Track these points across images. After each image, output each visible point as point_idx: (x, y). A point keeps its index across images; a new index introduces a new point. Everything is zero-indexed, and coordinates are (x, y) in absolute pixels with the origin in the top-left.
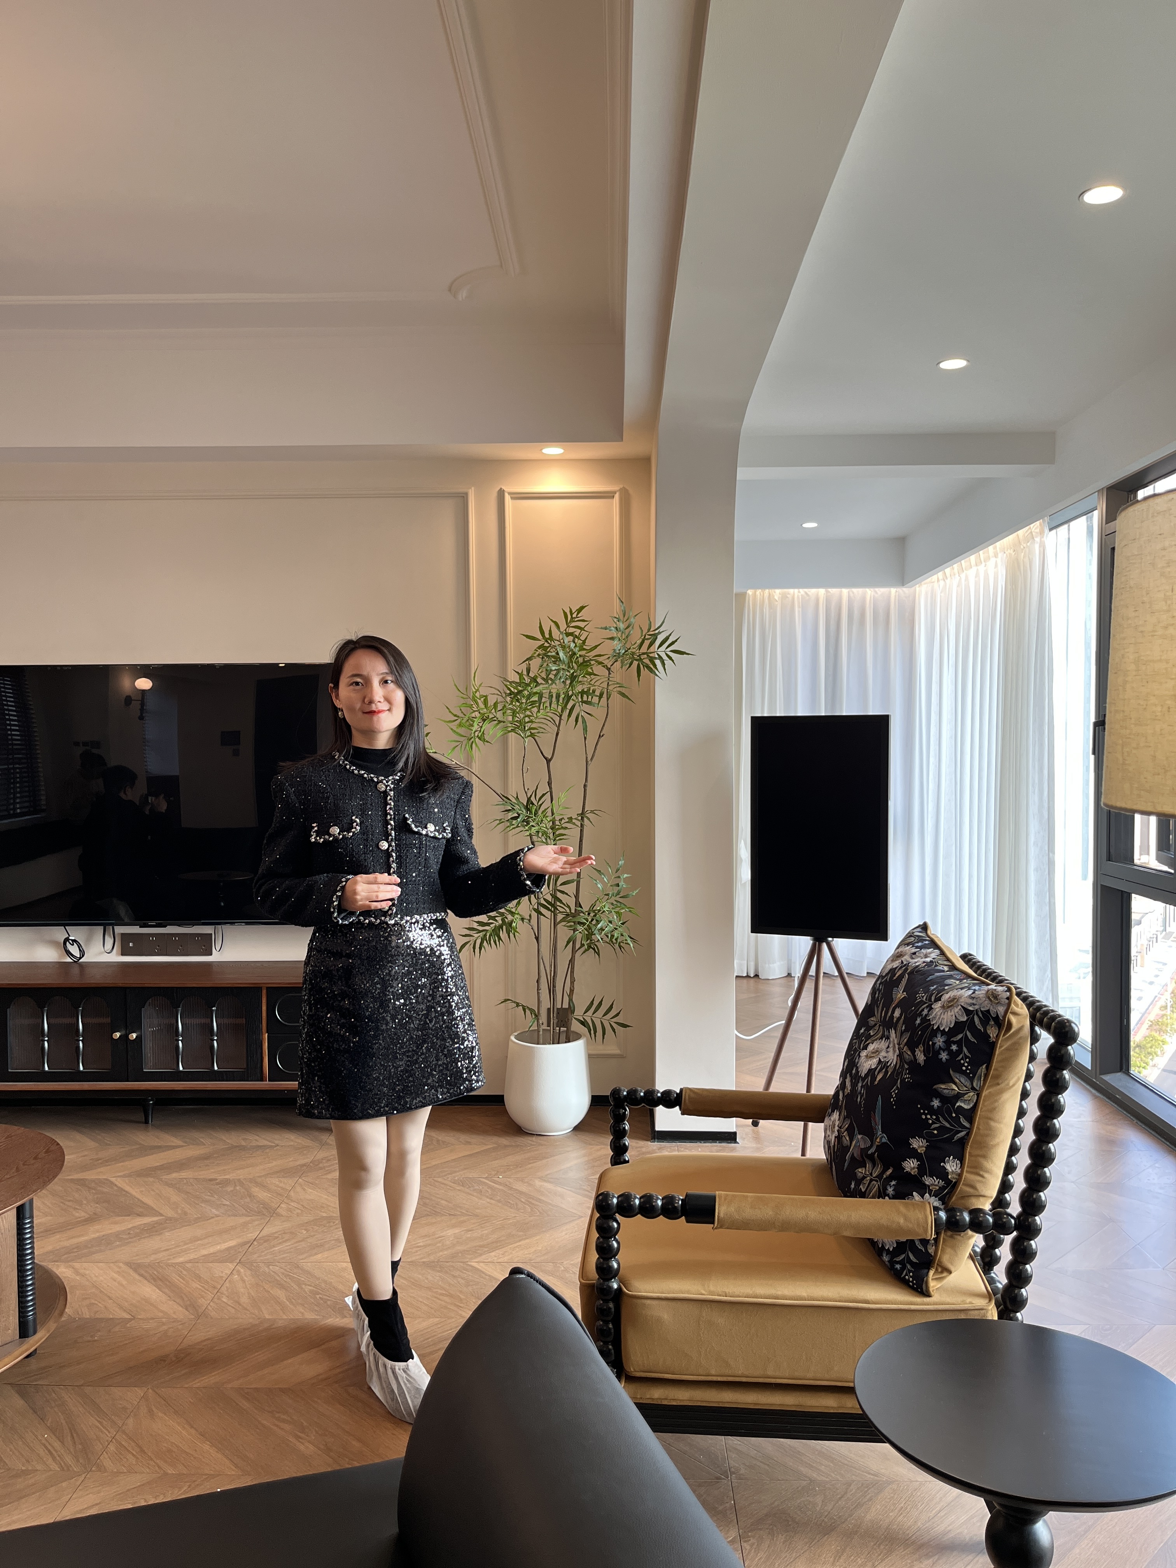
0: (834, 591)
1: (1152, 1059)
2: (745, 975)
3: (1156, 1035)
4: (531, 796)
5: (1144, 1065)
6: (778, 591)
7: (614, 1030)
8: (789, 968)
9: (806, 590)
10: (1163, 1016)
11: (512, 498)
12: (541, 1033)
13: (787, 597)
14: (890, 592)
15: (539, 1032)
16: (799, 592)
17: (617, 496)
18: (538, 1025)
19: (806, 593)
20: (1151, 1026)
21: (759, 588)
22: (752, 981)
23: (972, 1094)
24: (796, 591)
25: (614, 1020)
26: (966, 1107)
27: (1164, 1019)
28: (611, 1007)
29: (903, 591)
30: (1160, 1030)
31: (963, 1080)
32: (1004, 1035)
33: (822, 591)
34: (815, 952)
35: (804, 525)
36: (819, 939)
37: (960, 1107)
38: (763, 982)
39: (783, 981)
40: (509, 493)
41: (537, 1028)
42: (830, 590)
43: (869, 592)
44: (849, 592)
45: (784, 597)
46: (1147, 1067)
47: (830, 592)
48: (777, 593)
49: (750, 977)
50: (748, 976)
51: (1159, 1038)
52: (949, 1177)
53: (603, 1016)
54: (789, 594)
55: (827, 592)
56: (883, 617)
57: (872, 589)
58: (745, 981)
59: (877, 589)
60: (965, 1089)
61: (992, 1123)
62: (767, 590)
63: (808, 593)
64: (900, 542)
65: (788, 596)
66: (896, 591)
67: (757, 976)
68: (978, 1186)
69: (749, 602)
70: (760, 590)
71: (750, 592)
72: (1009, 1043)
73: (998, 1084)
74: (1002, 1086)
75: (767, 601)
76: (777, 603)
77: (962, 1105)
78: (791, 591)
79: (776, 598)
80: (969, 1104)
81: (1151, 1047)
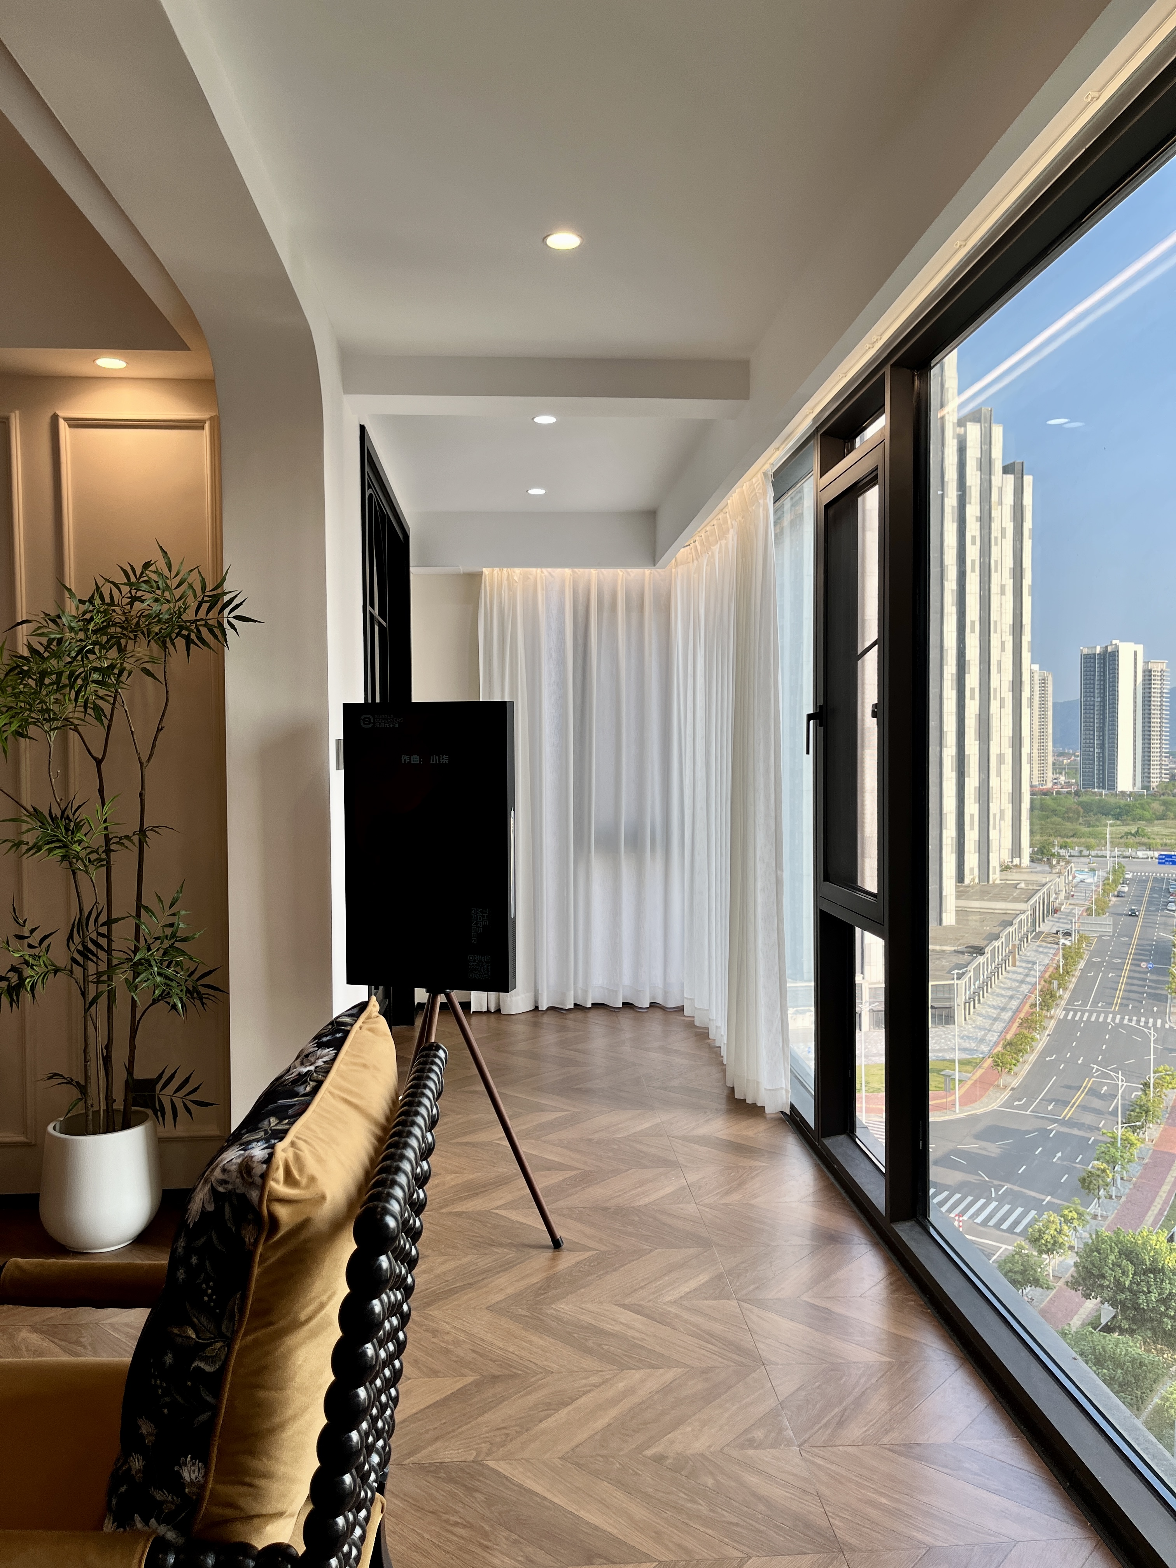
0: (580, 571)
1: (1022, 1057)
2: (484, 1009)
3: (1026, 1032)
4: (66, 808)
5: (1014, 1062)
6: (518, 571)
7: (188, 1110)
8: (536, 1002)
9: (549, 569)
10: (1032, 1014)
11: (70, 426)
12: (90, 1117)
13: (529, 578)
14: (644, 574)
15: (87, 1116)
16: (542, 572)
17: (207, 426)
18: (86, 1108)
19: (550, 573)
20: (1021, 1024)
21: (496, 566)
22: (493, 1017)
23: (219, 1345)
24: (539, 570)
25: (191, 1097)
26: (208, 1368)
27: (1034, 1017)
28: (186, 1081)
29: (657, 572)
30: (1030, 1027)
31: (204, 1320)
32: (267, 1240)
33: (568, 571)
35: (530, 492)
37: (198, 1368)
38: (506, 1017)
39: (529, 1016)
40: (65, 419)
41: (84, 1111)
42: (576, 570)
43: (620, 573)
44: (598, 573)
45: (526, 578)
46: (1018, 1064)
47: (577, 573)
48: (517, 573)
49: (491, 1012)
50: (488, 1011)
51: (1029, 1035)
52: (187, 1490)
53: (175, 1092)
54: (531, 574)
55: (574, 572)
56: (635, 604)
57: (623, 570)
58: (484, 1018)
59: (629, 570)
60: (209, 1335)
61: (262, 1394)
62: (505, 569)
63: (552, 573)
64: (650, 516)
65: (530, 576)
66: (651, 573)
67: (498, 1011)
68: (242, 1502)
69: (485, 584)
70: (498, 569)
71: (486, 571)
72: (279, 1253)
73: (271, 1324)
74: (283, 1323)
75: (505, 582)
76: (516, 584)
77: (202, 1365)
78: (533, 570)
79: (516, 578)
80: (213, 1363)
81: (1021, 1045)
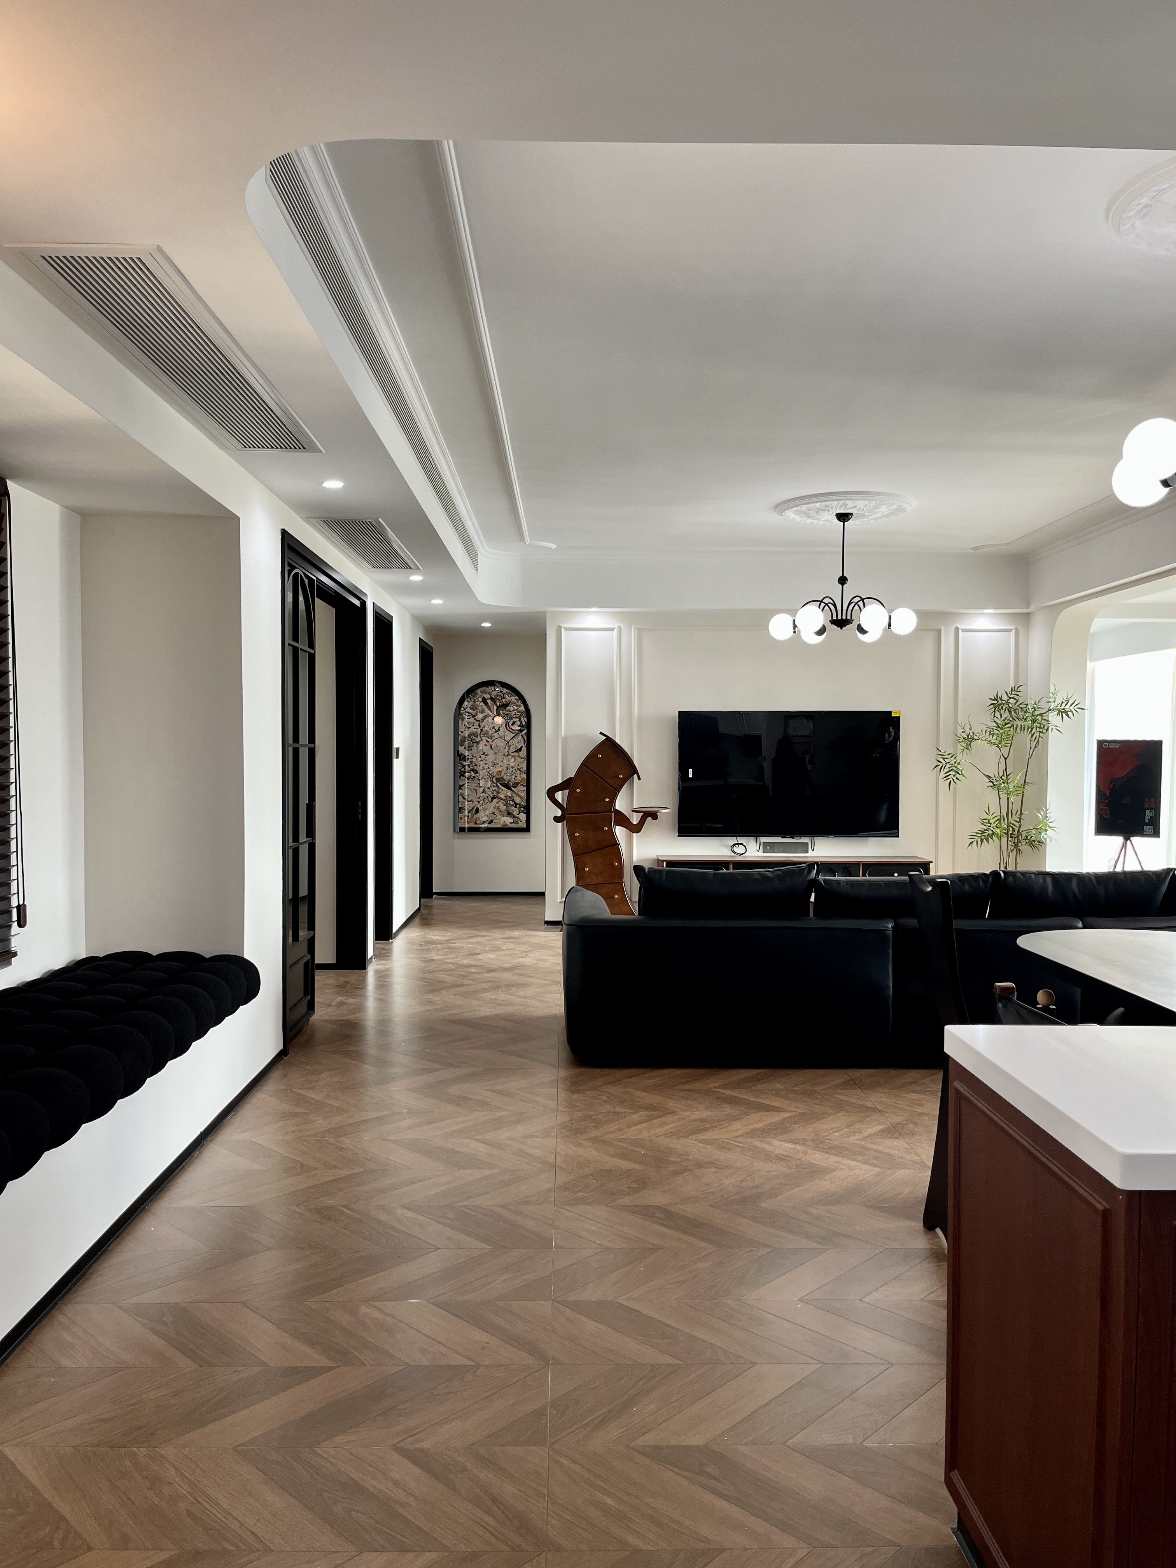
11: (962, 631)
17: (1012, 630)
34: (1124, 846)
36: (1127, 839)
